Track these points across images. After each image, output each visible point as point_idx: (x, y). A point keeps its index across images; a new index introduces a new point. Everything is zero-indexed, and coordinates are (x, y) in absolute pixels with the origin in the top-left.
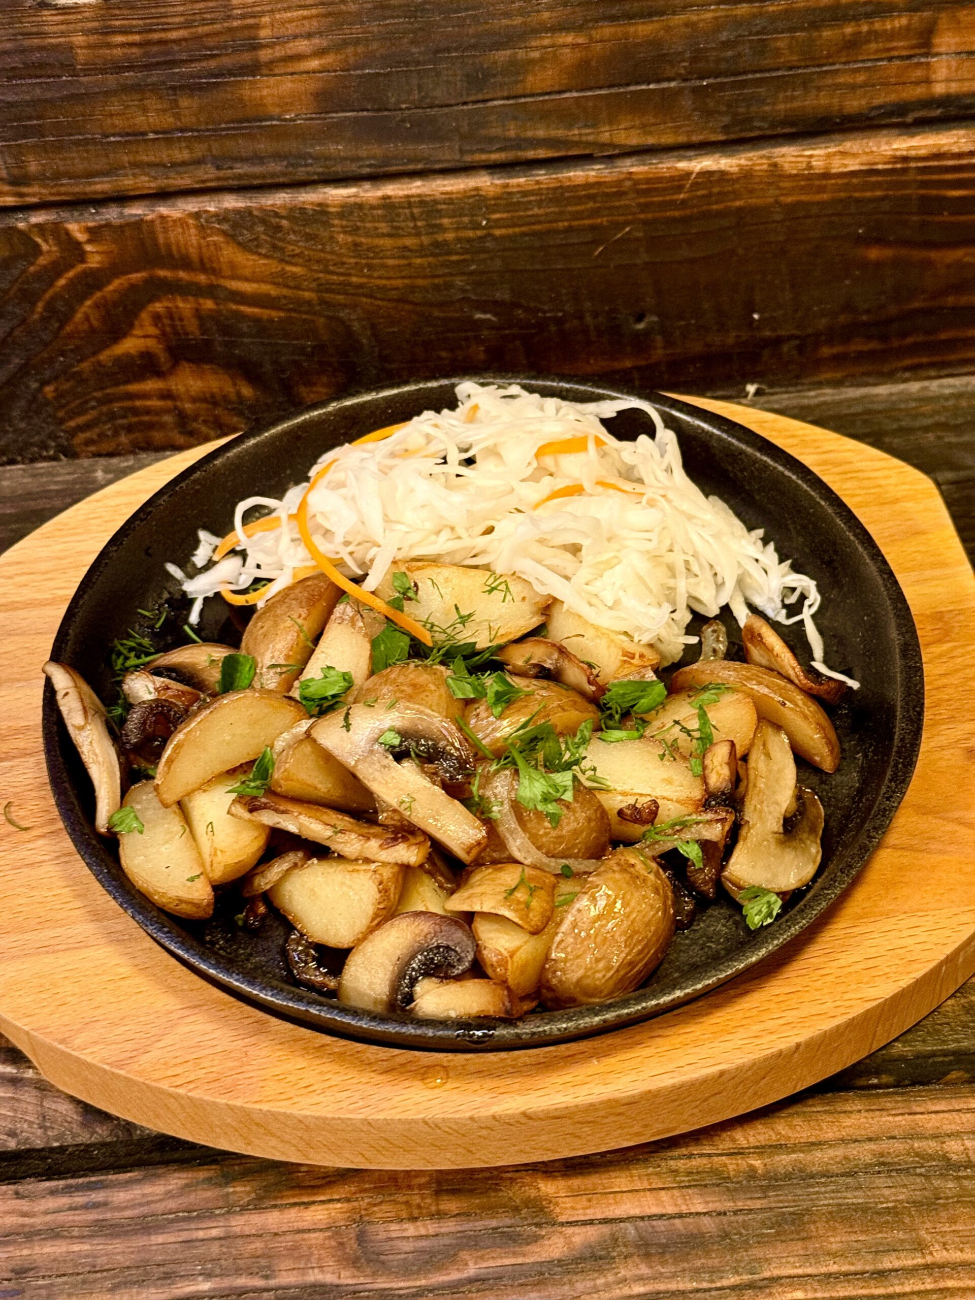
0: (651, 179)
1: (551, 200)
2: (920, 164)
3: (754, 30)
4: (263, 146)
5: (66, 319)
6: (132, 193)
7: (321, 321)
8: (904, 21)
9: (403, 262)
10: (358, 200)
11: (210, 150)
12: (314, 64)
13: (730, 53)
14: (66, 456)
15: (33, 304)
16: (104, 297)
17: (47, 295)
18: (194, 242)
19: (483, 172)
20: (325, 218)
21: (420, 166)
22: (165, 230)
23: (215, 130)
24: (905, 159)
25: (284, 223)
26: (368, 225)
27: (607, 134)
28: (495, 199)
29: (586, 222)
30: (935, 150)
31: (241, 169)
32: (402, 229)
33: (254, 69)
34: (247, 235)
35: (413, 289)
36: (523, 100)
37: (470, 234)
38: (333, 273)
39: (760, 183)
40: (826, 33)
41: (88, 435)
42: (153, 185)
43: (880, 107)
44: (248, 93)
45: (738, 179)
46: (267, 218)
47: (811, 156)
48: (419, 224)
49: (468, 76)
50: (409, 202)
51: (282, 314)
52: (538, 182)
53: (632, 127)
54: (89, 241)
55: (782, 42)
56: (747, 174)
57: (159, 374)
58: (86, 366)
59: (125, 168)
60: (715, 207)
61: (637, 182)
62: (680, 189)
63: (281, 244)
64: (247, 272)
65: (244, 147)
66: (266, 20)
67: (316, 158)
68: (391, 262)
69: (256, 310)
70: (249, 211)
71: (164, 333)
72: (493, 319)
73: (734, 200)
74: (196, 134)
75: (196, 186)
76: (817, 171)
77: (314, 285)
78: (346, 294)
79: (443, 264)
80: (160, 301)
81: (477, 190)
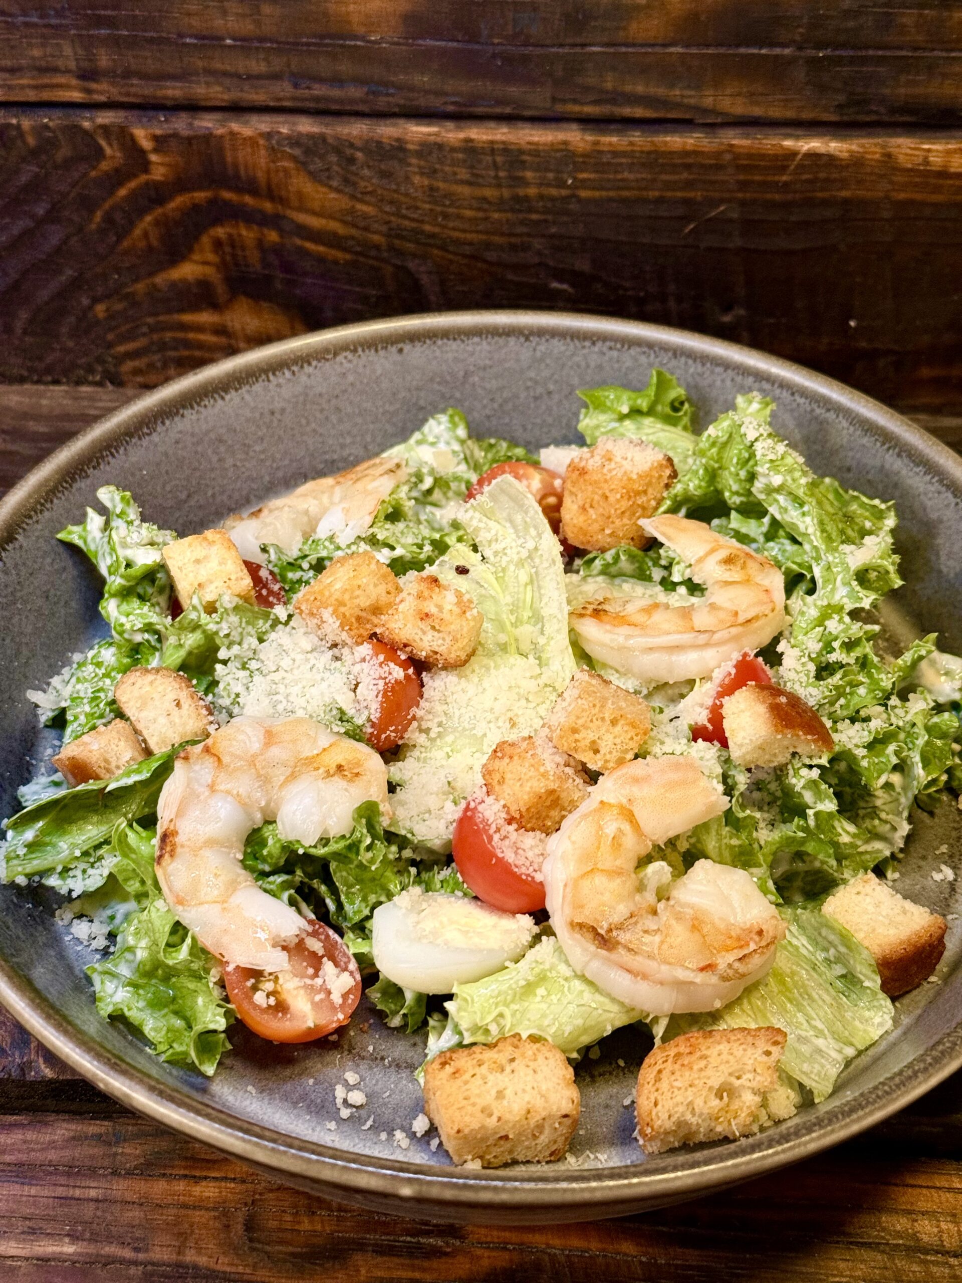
0: (753, 155)
1: (643, 165)
4: (345, 67)
5: (124, 233)
6: (203, 103)
7: (388, 270)
9: (480, 215)
10: (439, 140)
11: (289, 66)
13: (851, 24)
14: (112, 383)
15: (92, 211)
16: (164, 214)
17: (107, 206)
18: (263, 165)
19: (574, 126)
20: (401, 155)
21: (508, 110)
22: (234, 149)
23: (297, 44)
25: (359, 155)
26: (447, 169)
27: (711, 99)
28: (584, 155)
29: (679, 194)
31: (319, 90)
32: (482, 177)
34: (318, 164)
35: (488, 246)
36: (624, 49)
37: (554, 192)
38: (405, 217)
39: (871, 174)
41: (137, 363)
42: (226, 97)
44: (334, 6)
45: (848, 166)
46: (341, 148)
47: (929, 150)
49: (567, 15)
50: (492, 149)
51: (348, 257)
52: (631, 144)
53: (739, 94)
54: (156, 150)
55: (909, 18)
56: (857, 162)
57: (215, 306)
58: (140, 287)
59: (198, 74)
60: (820, 195)
61: (737, 157)
62: (784, 169)
63: (353, 178)
64: (316, 205)
65: (323, 65)
67: (400, 88)
68: (468, 213)
69: (321, 249)
70: (323, 138)
71: (224, 262)
72: (570, 290)
73: (841, 189)
74: (275, 46)
75: (272, 104)
76: (934, 168)
77: (384, 228)
78: (418, 242)
79: (522, 223)
80: (222, 225)
81: (565, 144)
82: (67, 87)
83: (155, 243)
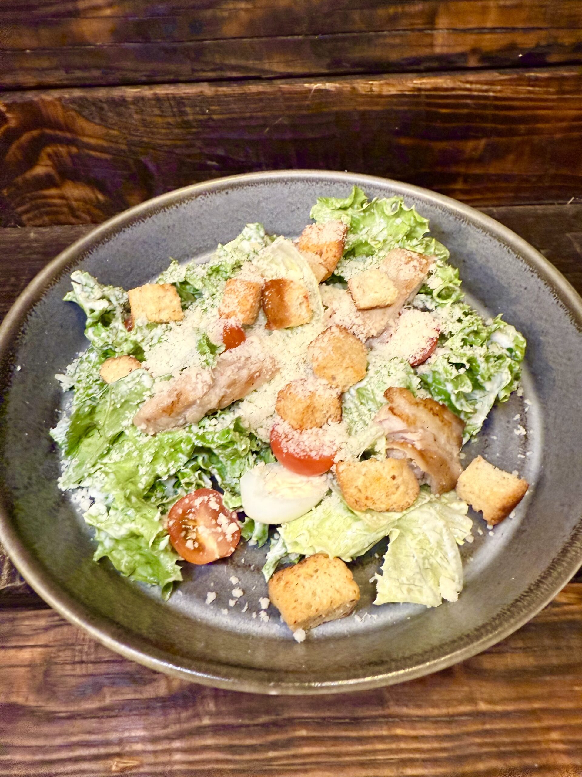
0: (290, 92)
1: (240, 100)
2: (427, 93)
5: (4, 154)
6: (26, 86)
7: (131, 161)
8: (420, 7)
9: (168, 131)
10: (141, 95)
11: (61, 62)
12: (108, 12)
13: (329, 20)
16: (20, 144)
18: (61, 114)
19: (205, 84)
20: (125, 104)
21: (172, 77)
22: (45, 107)
23: (62, 50)
24: (419, 90)
25: (105, 105)
26: (148, 109)
27: (267, 65)
28: (212, 98)
29: (259, 114)
30: (434, 86)
31: (79, 74)
32: (166, 112)
33: (76, 14)
34: (87, 112)
35: (176, 147)
36: (222, 41)
37: (201, 117)
38: (133, 135)
39: (347, 98)
40: (380, 12)
41: (28, 216)
42: (34, 81)
43: (407, 59)
44: (74, 28)
45: (335, 95)
46: (95, 103)
47: (372, 84)
49: (191, 24)
50: (168, 98)
51: (111, 157)
52: (233, 90)
53: (280, 61)
54: (8, 111)
56: (339, 93)
57: (56, 186)
58: (19, 180)
59: (17, 70)
60: (324, 110)
61: (283, 93)
62: (306, 98)
63: (104, 118)
64: (90, 133)
65: (77, 61)
67: (118, 69)
68: (163, 131)
69: (99, 154)
70: (86, 98)
71: (55, 165)
72: (217, 165)
73: (333, 107)
74: (51, 51)
75: (58, 83)
76: (375, 93)
77: (125, 141)
78: (142, 147)
79: (189, 133)
80: (49, 147)
81: (202, 92)
83: (20, 158)
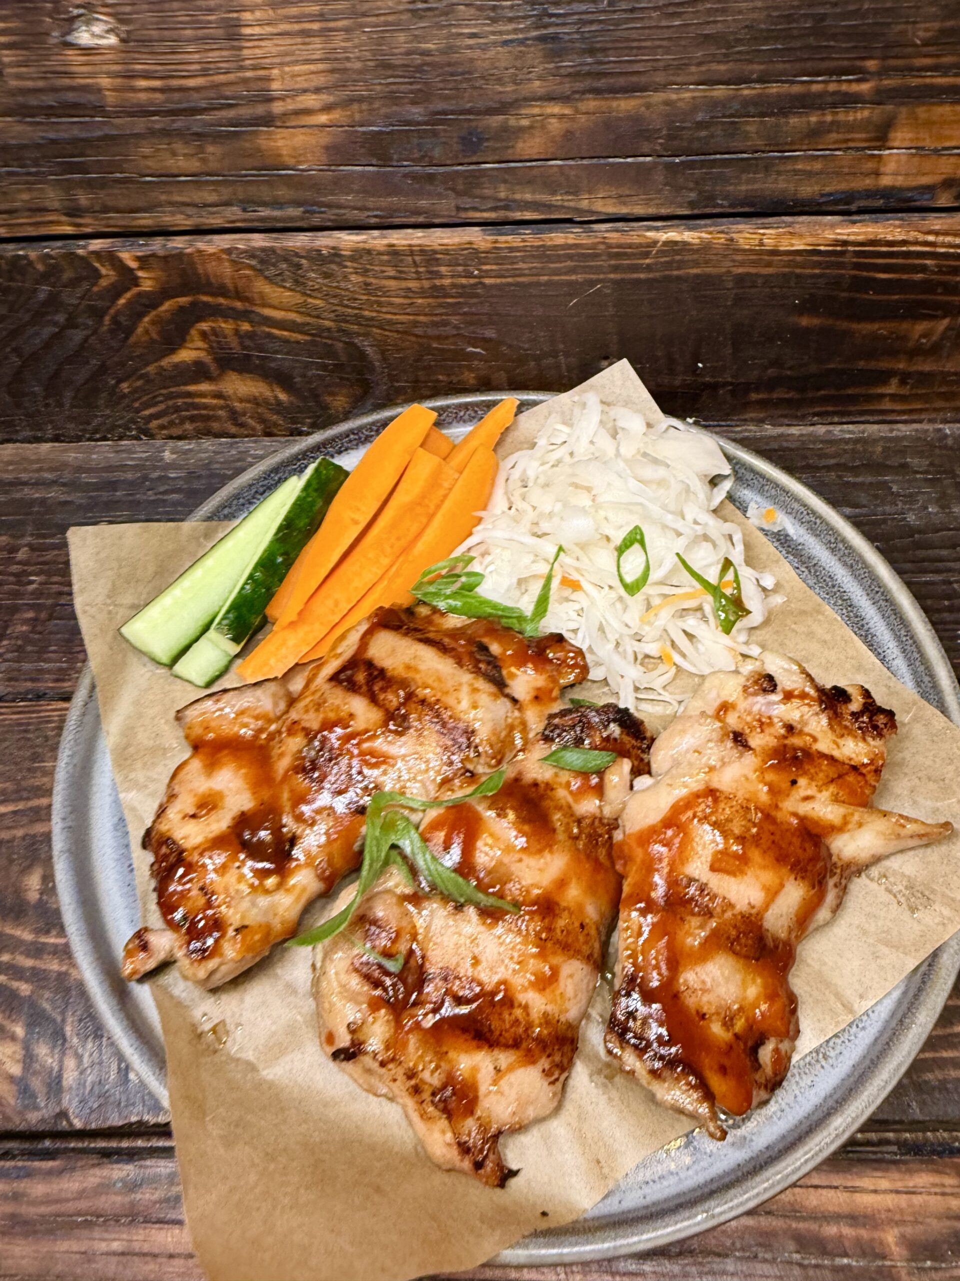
0: (622, 244)
1: (534, 256)
2: (857, 249)
3: (728, 113)
4: (282, 192)
5: (129, 331)
6: (171, 229)
7: (339, 346)
8: (866, 113)
9: (407, 301)
10: (367, 246)
11: (236, 194)
12: (323, 118)
14: (145, 436)
15: (101, 317)
16: (157, 316)
17: (112, 312)
18: (229, 274)
19: (476, 229)
20: (337, 260)
21: (421, 219)
22: (203, 263)
23: (239, 176)
24: (845, 243)
25: (304, 261)
26: (376, 268)
27: (586, 201)
28: (486, 252)
29: (564, 278)
30: (871, 237)
31: (265, 212)
32: (406, 273)
33: (268, 120)
34: (272, 271)
35: (415, 324)
36: (513, 165)
37: (464, 281)
38: (347, 306)
39: (717, 254)
40: (794, 121)
41: (159, 422)
42: (188, 223)
43: (830, 194)
44: (264, 142)
45: (698, 250)
46: (290, 257)
47: (764, 234)
48: (421, 270)
49: (463, 138)
50: (411, 251)
51: (308, 338)
52: (524, 241)
53: (609, 197)
54: (141, 268)
55: (752, 126)
56: (706, 247)
57: (209, 378)
58: (151, 369)
59: (161, 206)
60: (675, 273)
61: (610, 246)
62: (647, 255)
63: (301, 280)
64: (275, 302)
65: (266, 193)
66: (275, 72)
67: (329, 206)
68: (397, 300)
69: (285, 333)
70: (272, 250)
71: (211, 347)
72: (482, 352)
73: (693, 268)
74: (221, 178)
75: (226, 226)
76: (767, 248)
77: (332, 315)
78: (359, 324)
79: (440, 305)
80: (205, 321)
81: (470, 243)
82: (58, 223)
83: (155, 336)
